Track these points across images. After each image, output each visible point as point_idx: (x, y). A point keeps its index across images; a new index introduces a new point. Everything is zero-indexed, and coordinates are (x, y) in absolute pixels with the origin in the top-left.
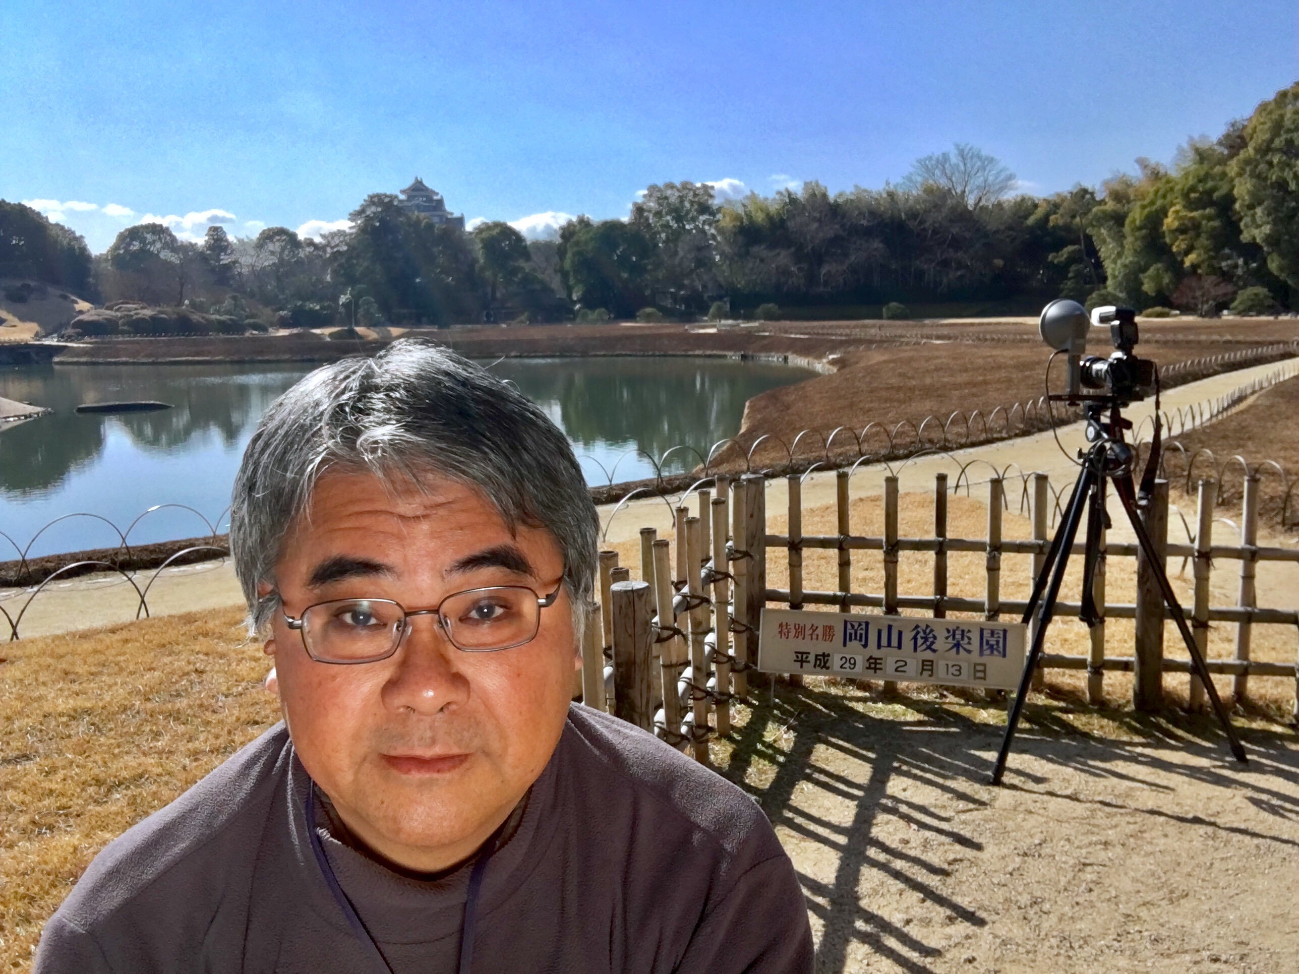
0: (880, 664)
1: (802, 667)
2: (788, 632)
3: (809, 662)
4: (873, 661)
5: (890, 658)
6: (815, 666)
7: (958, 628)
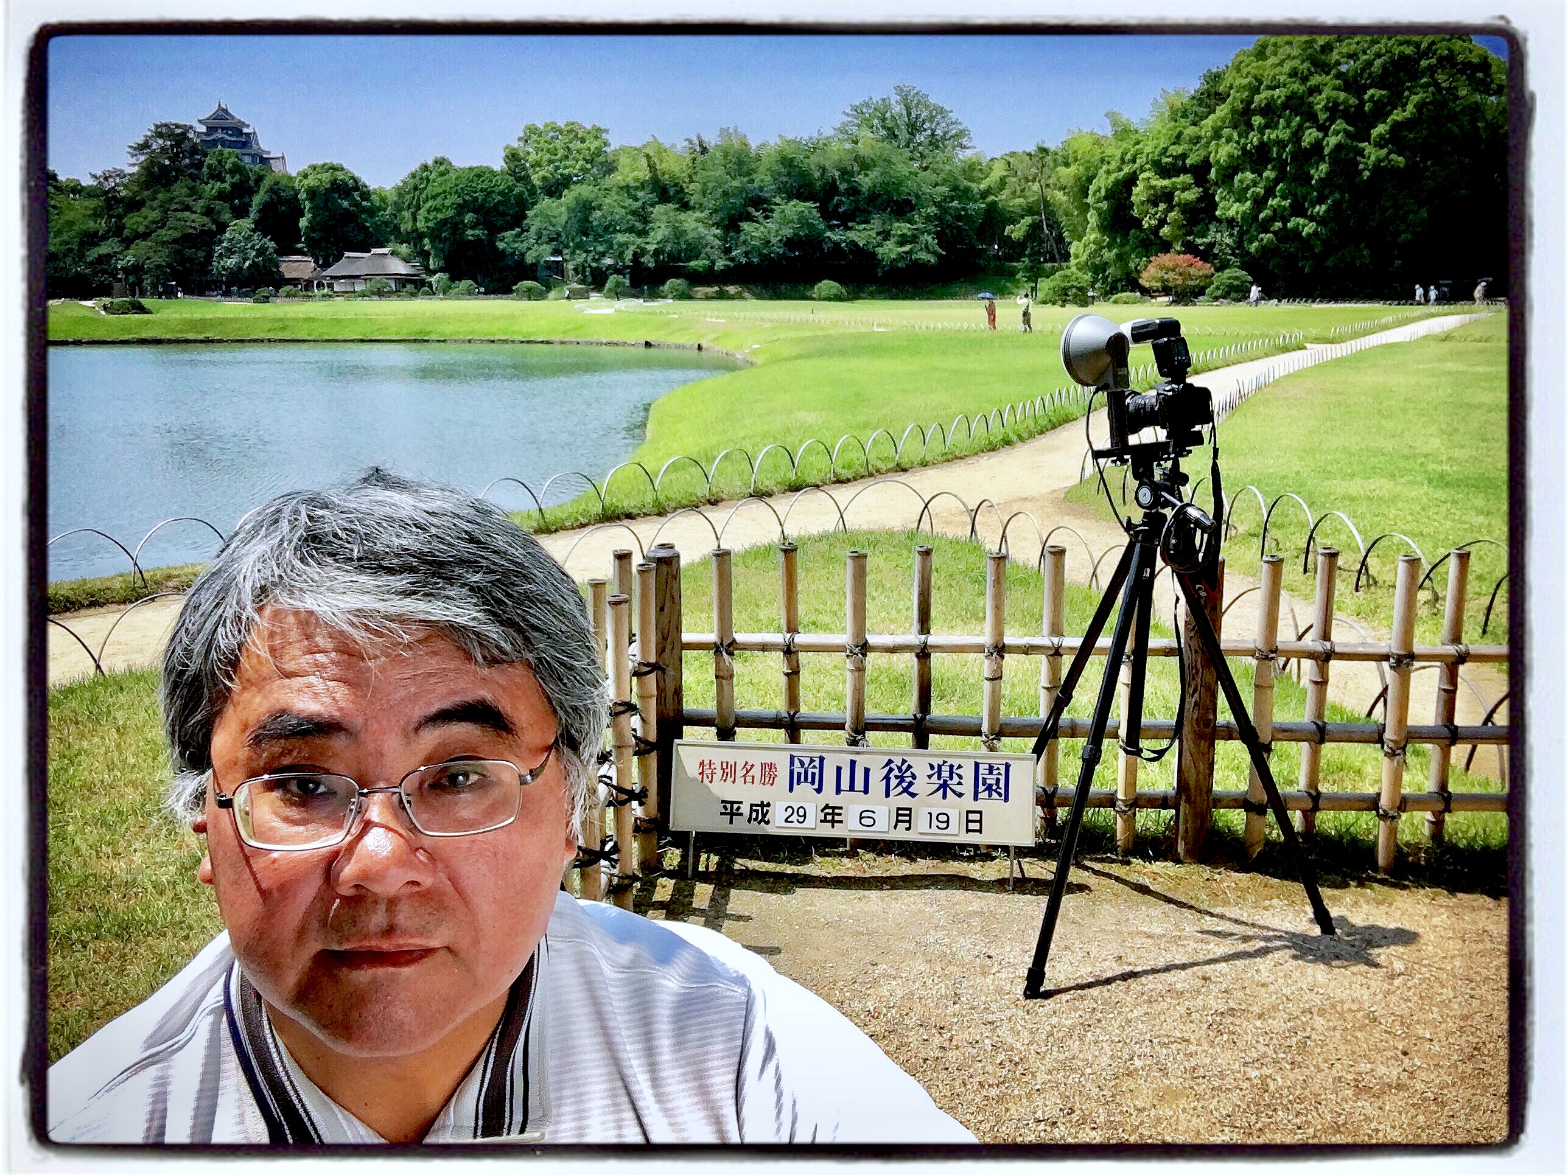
0: (840, 814)
1: (731, 822)
2: (712, 773)
3: (741, 814)
4: (830, 811)
5: (852, 805)
6: (749, 821)
7: (945, 762)
